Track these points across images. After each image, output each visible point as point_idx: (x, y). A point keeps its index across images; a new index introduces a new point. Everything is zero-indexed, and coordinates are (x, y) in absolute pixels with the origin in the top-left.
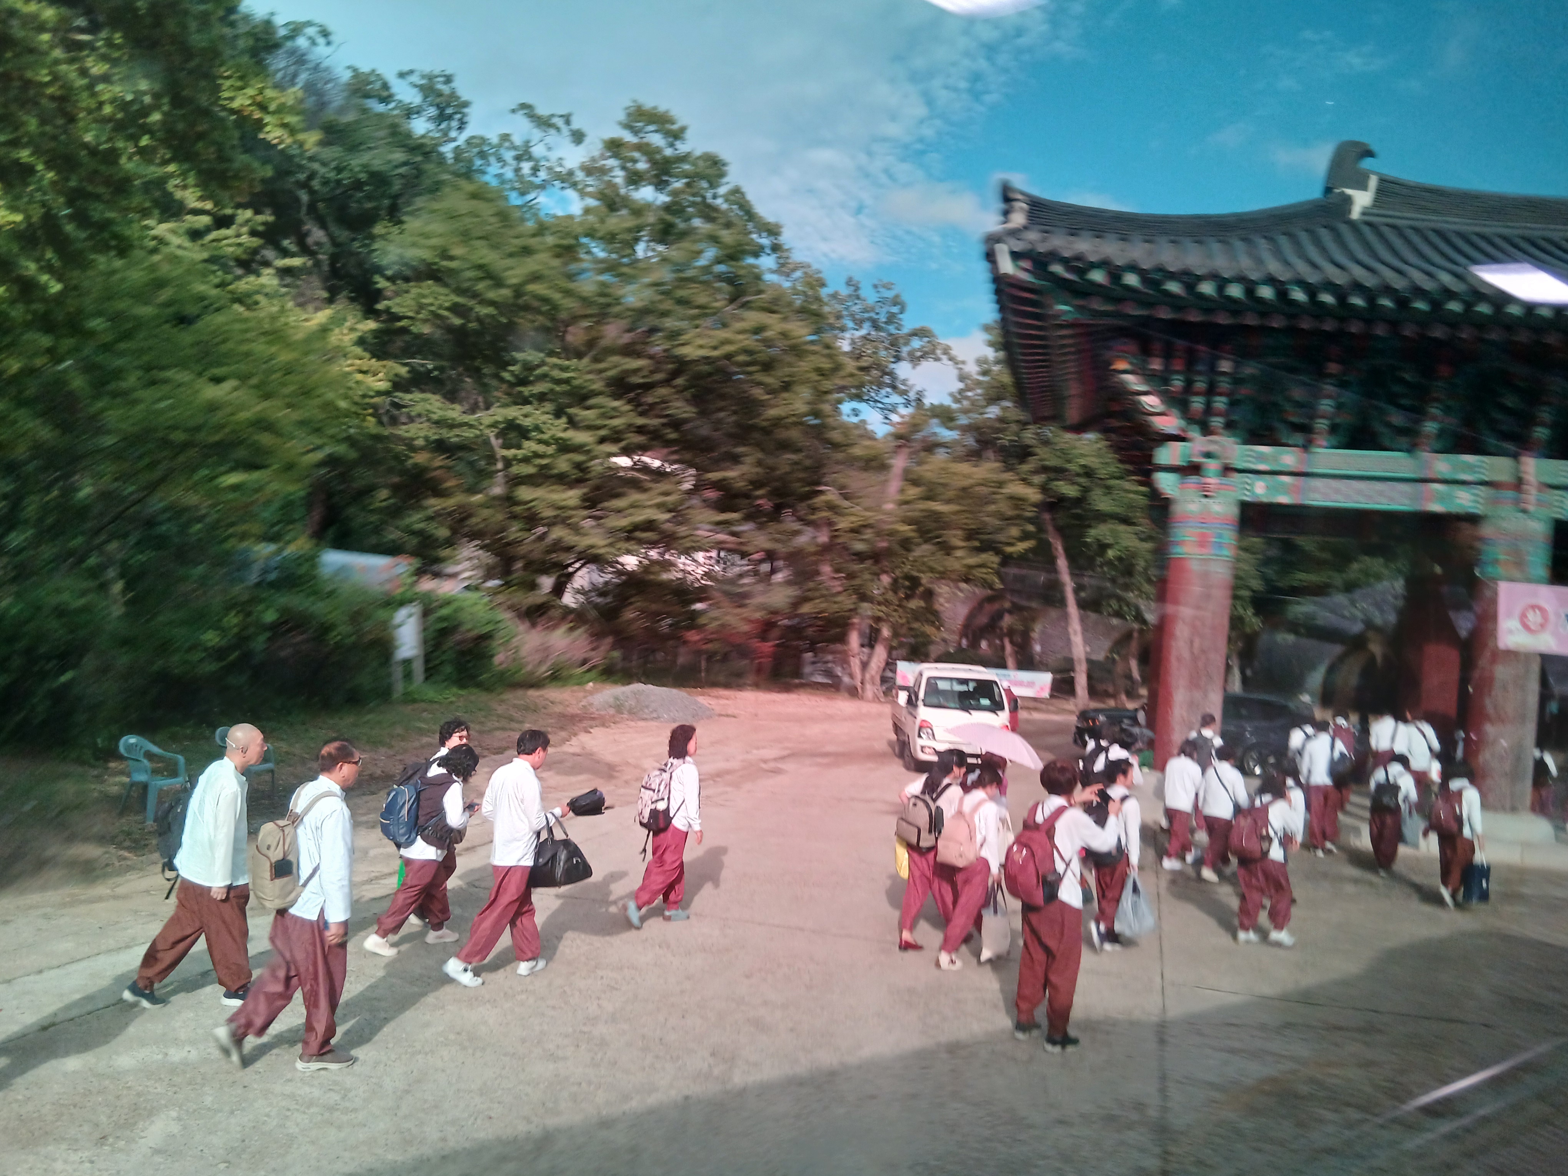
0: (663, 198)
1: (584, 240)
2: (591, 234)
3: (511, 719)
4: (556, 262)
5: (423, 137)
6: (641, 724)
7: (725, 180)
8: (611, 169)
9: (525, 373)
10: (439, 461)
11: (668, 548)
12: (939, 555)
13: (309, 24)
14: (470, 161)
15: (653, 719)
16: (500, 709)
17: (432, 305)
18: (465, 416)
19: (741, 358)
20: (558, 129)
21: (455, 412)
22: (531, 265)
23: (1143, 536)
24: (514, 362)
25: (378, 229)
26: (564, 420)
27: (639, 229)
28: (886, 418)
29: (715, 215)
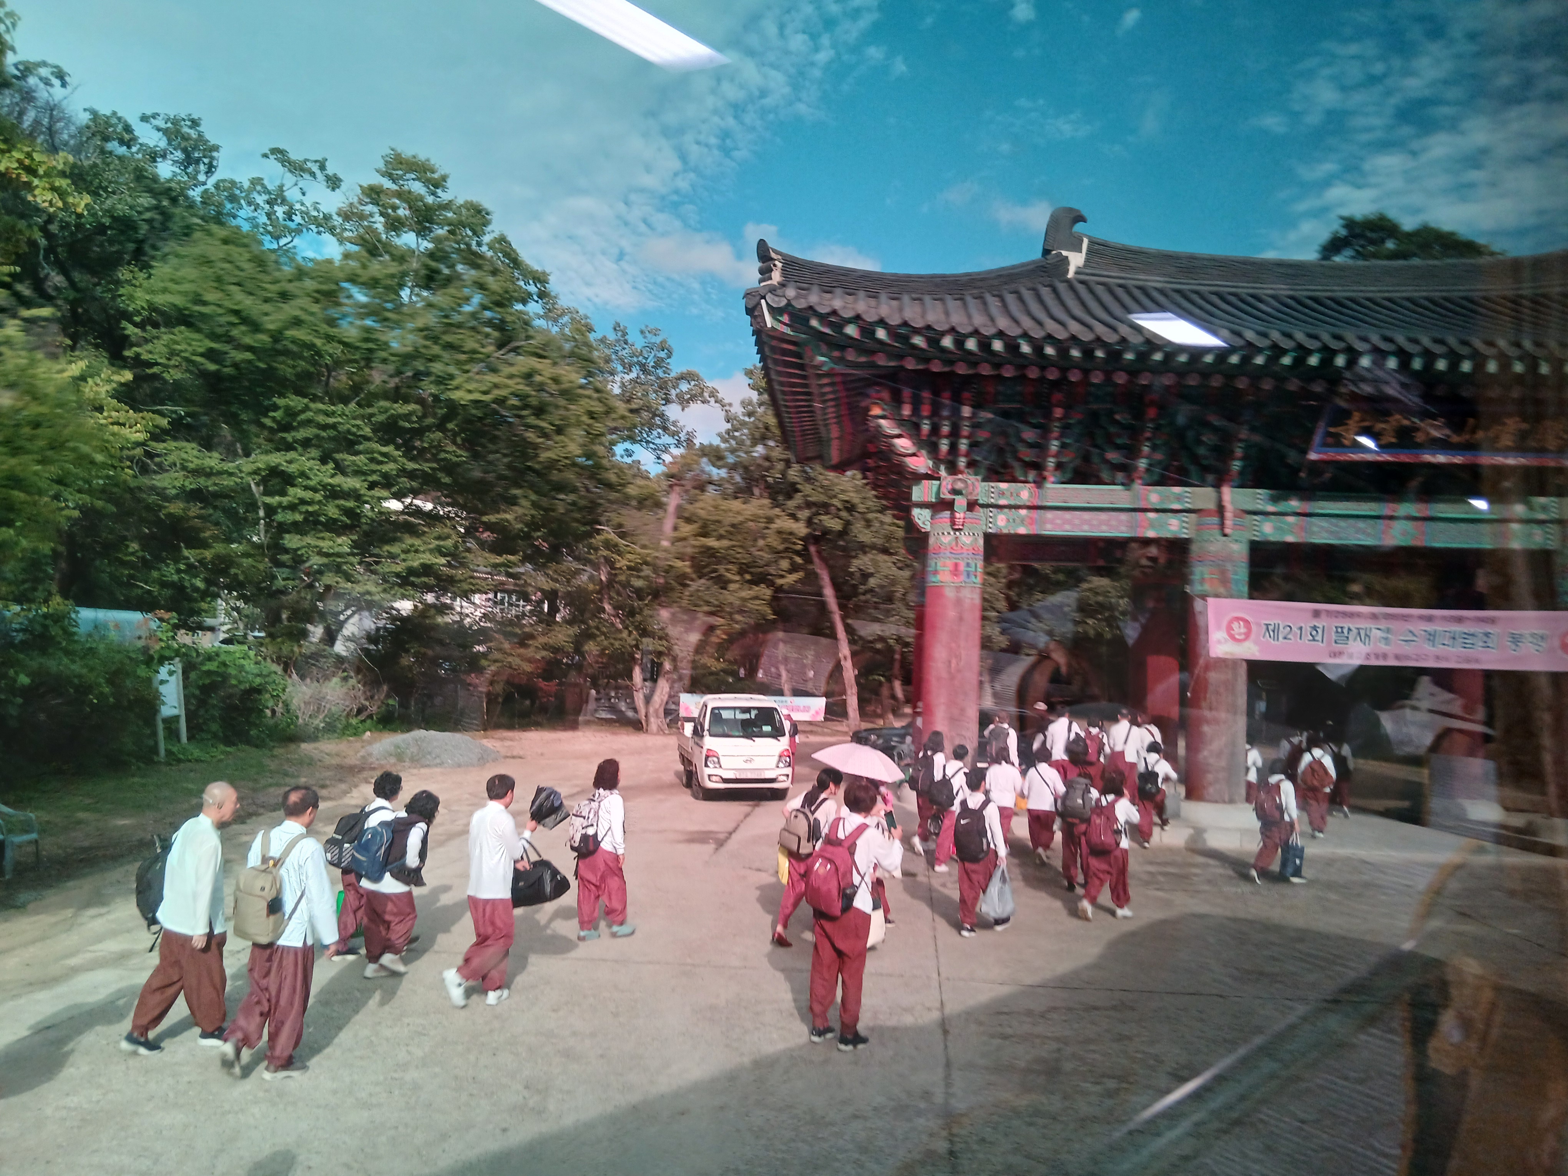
0: (426, 245)
1: (345, 285)
2: (353, 279)
3: (286, 774)
4: (315, 308)
5: (169, 181)
6: (423, 771)
7: (489, 228)
8: (371, 215)
9: (288, 419)
10: (195, 509)
11: (445, 590)
12: (715, 588)
13: (44, 64)
14: (221, 205)
15: (436, 765)
16: (273, 765)
17: (186, 351)
18: (224, 464)
19: (514, 401)
20: (313, 174)
21: (213, 460)
22: (290, 310)
23: (899, 565)
24: (276, 408)
25: (123, 274)
26: (331, 465)
27: (404, 274)
28: (659, 458)
29: (480, 262)
